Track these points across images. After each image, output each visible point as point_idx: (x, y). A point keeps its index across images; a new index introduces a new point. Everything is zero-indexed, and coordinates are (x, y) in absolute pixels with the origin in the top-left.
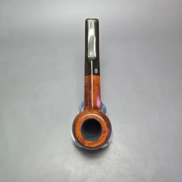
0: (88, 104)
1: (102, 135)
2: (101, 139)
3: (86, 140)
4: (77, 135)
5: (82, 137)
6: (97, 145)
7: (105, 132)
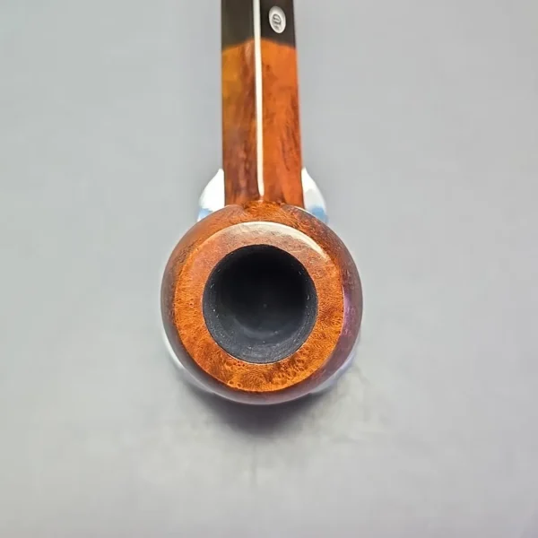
0: (238, 185)
1: (318, 327)
2: (312, 350)
3: (233, 359)
4: (186, 334)
5: (210, 340)
6: (290, 383)
7: (330, 313)
